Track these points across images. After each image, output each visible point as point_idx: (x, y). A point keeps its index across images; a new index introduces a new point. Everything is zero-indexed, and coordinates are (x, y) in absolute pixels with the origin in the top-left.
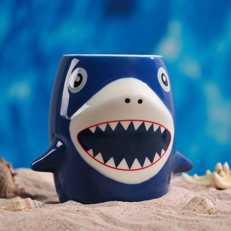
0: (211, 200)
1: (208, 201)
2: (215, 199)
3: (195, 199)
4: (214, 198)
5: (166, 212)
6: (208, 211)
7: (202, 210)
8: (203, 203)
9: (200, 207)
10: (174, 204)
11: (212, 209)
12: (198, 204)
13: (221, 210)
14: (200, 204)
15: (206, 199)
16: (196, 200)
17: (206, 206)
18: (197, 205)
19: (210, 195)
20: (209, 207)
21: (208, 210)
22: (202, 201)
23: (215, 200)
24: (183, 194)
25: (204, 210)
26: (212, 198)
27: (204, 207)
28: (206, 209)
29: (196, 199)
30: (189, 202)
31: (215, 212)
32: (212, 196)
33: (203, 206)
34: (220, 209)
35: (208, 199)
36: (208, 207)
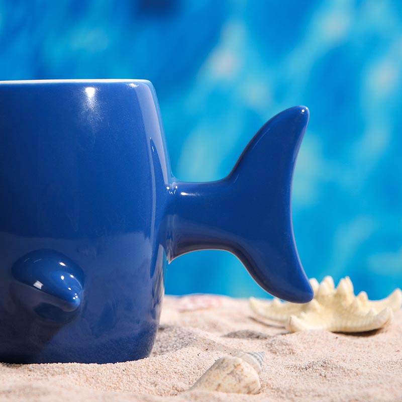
0: (253, 364)
1: (247, 367)
2: (260, 362)
3: (222, 363)
4: (258, 360)
5: (166, 384)
6: (245, 387)
7: (235, 385)
8: (238, 372)
9: (231, 380)
10: (185, 368)
11: (254, 382)
12: (228, 374)
13: (272, 383)
14: (232, 373)
15: (242, 364)
16: (224, 365)
17: (242, 377)
18: (225, 375)
19: (252, 355)
20: (248, 380)
21: (247, 384)
22: (235, 367)
23: (261, 364)
24: (203, 345)
25: (237, 386)
26: (255, 360)
27: (238, 380)
28: (243, 384)
29: (224, 363)
30: (210, 369)
31: (260, 387)
32: (255, 357)
33: (237, 376)
34: (270, 382)
35: (248, 362)
36: (246, 379)
